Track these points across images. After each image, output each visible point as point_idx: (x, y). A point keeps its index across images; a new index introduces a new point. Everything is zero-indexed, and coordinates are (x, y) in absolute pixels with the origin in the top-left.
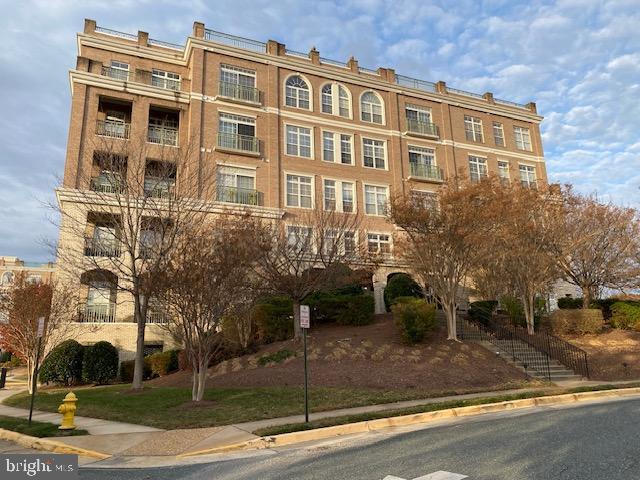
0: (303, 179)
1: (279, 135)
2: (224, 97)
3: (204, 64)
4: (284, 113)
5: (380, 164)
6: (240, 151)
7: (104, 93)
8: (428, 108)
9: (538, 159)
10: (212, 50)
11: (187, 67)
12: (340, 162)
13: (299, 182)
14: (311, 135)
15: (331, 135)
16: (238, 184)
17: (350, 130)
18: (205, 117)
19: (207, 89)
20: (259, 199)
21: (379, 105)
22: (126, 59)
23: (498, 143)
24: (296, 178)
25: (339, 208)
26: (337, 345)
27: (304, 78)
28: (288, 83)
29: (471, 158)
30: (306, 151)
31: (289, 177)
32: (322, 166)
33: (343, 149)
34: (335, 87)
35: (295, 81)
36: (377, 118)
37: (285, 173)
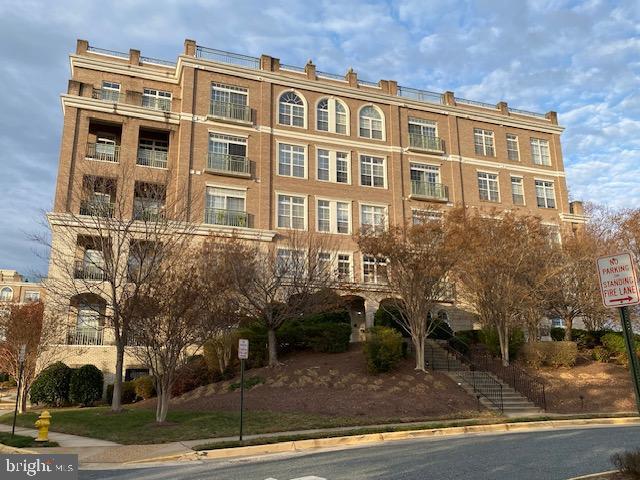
0: (295, 200)
1: (271, 155)
2: (214, 116)
3: (195, 83)
4: (277, 132)
5: (379, 182)
6: (230, 173)
7: (94, 115)
8: (433, 122)
9: (557, 174)
10: (203, 68)
11: (178, 85)
12: (335, 181)
13: (291, 203)
14: (305, 154)
15: (326, 153)
16: (228, 205)
17: (347, 147)
18: (195, 138)
19: (197, 108)
20: (249, 221)
21: (379, 120)
22: (117, 80)
23: (511, 157)
24: (288, 198)
25: (333, 229)
26: (305, 373)
27: (299, 94)
28: (281, 100)
29: (479, 175)
30: (299, 171)
31: (281, 198)
32: (316, 186)
33: (338, 168)
34: (331, 103)
35: (290, 97)
36: (377, 134)
37: (277, 193)
